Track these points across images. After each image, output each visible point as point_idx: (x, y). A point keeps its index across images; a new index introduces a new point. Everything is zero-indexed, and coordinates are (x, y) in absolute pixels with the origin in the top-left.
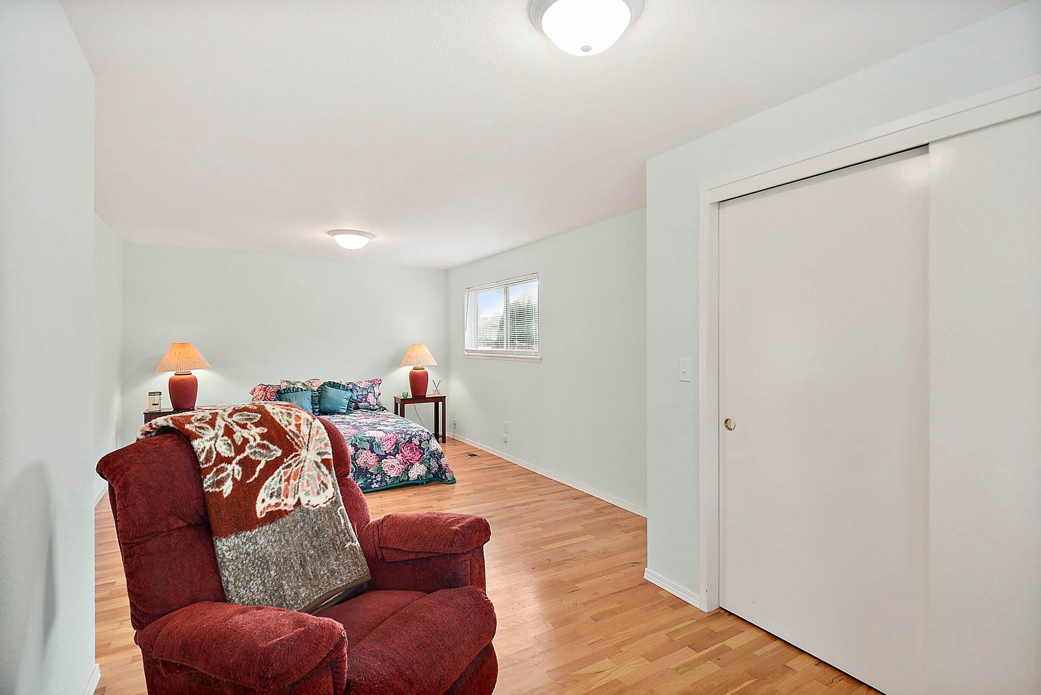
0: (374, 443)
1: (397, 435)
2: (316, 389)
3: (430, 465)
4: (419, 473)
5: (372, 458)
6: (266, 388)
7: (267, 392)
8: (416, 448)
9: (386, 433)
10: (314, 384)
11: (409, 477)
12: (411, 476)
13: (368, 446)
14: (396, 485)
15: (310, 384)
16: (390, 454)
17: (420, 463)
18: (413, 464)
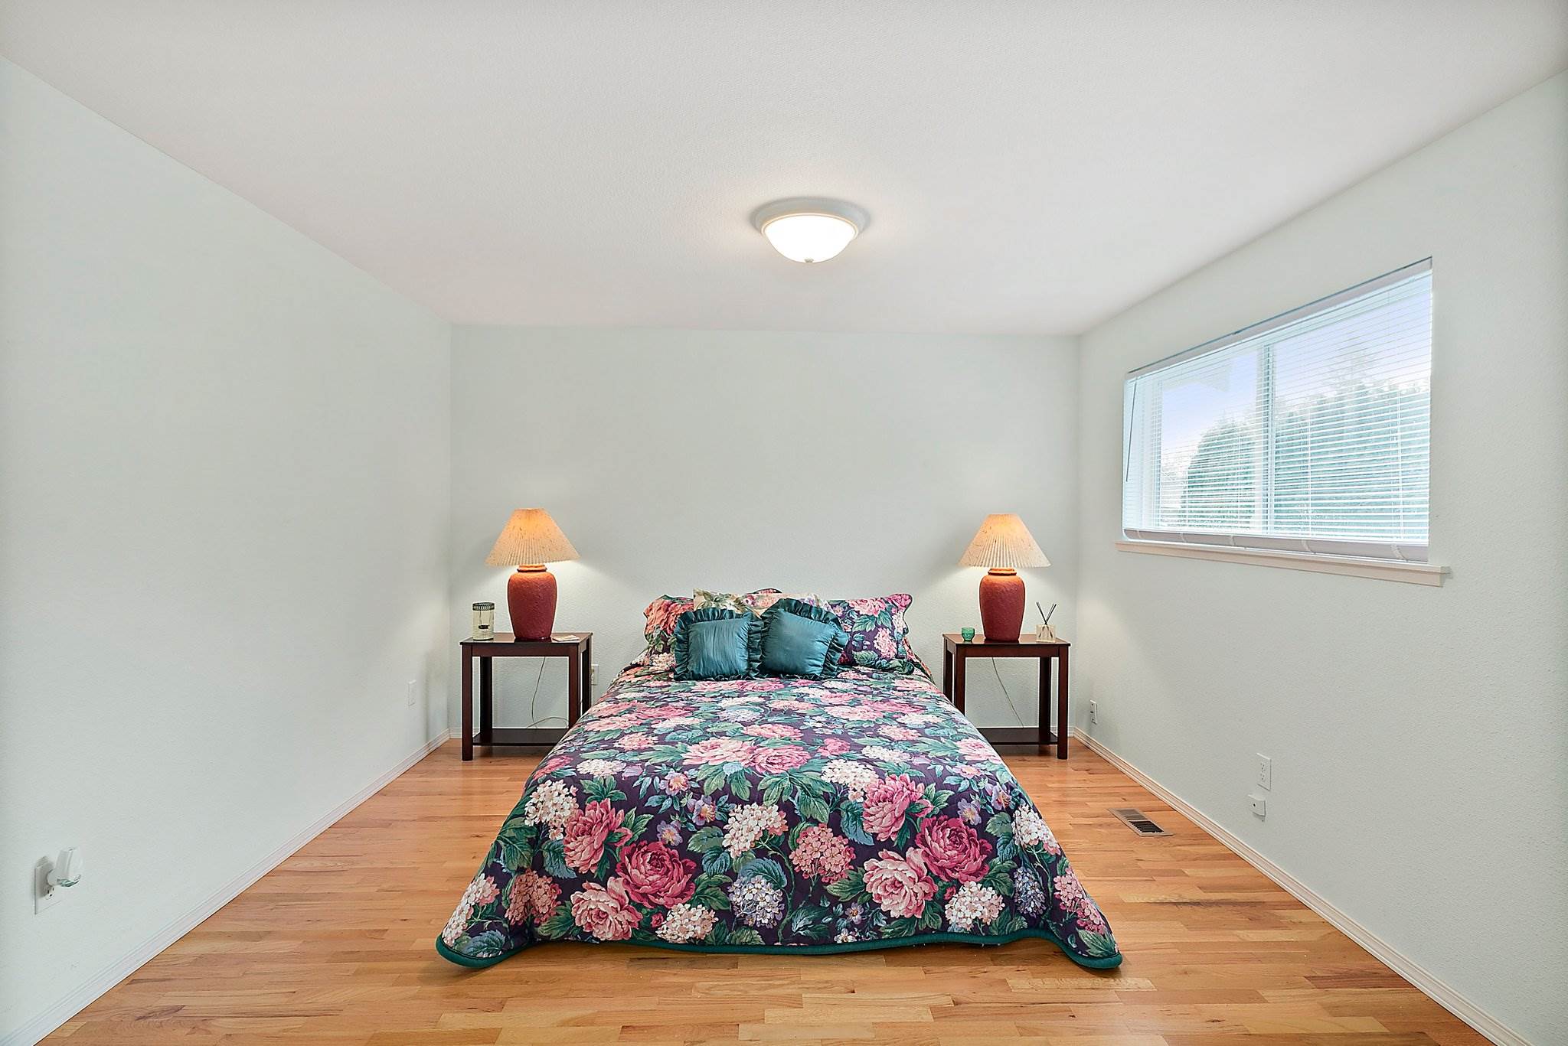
0: (843, 806)
1: (912, 786)
2: (761, 612)
3: (1012, 889)
4: (978, 914)
5: (835, 850)
6: (669, 606)
7: (670, 613)
8: (970, 835)
9: (882, 777)
10: (759, 603)
11: (946, 922)
12: (953, 920)
13: (824, 812)
14: (907, 942)
15: (750, 602)
16: (888, 845)
17: (982, 882)
18: (958, 885)
